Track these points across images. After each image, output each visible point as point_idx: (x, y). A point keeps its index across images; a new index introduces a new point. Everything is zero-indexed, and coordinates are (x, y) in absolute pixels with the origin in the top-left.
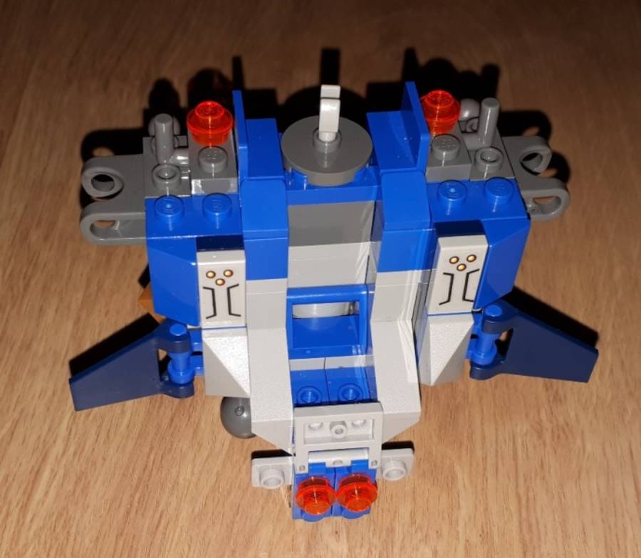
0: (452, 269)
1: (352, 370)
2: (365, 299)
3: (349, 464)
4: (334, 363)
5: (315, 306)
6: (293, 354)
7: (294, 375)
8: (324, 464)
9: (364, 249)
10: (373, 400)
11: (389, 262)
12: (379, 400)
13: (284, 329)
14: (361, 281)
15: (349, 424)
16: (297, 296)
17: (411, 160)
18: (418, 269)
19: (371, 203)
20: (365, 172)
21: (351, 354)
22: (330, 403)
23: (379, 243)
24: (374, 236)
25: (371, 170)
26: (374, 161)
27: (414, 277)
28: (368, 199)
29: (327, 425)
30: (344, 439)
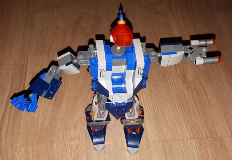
0: (139, 69)
1: (122, 87)
2: (124, 75)
3: (122, 102)
4: (119, 86)
5: (116, 76)
6: (113, 85)
7: (113, 88)
8: (118, 102)
9: (124, 67)
10: (126, 92)
11: (129, 68)
12: (127, 92)
13: (111, 80)
14: (124, 72)
15: (122, 96)
16: (113, 75)
17: (132, 52)
18: (133, 69)
19: (125, 59)
20: (124, 54)
21: (121, 84)
22: (119, 93)
23: (127, 66)
24: (126, 65)
25: (125, 54)
26: (126, 52)
27: (133, 71)
28: (125, 58)
29: (119, 96)
30: (122, 99)
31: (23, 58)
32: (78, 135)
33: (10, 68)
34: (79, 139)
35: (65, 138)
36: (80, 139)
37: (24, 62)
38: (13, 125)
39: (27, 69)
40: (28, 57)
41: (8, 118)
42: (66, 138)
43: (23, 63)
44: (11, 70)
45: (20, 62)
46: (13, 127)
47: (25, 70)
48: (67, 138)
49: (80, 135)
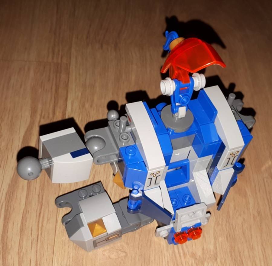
31: (59, 51)
32: (212, 247)
33: (29, 69)
34: (216, 259)
35: (179, 253)
36: (218, 260)
37: (62, 57)
38: (41, 210)
39: (68, 74)
40: (70, 48)
41: (25, 188)
42: (182, 254)
43: (59, 61)
44: (32, 73)
45: (53, 59)
46: (40, 214)
47: (63, 76)
48: (184, 254)
49: (215, 248)
